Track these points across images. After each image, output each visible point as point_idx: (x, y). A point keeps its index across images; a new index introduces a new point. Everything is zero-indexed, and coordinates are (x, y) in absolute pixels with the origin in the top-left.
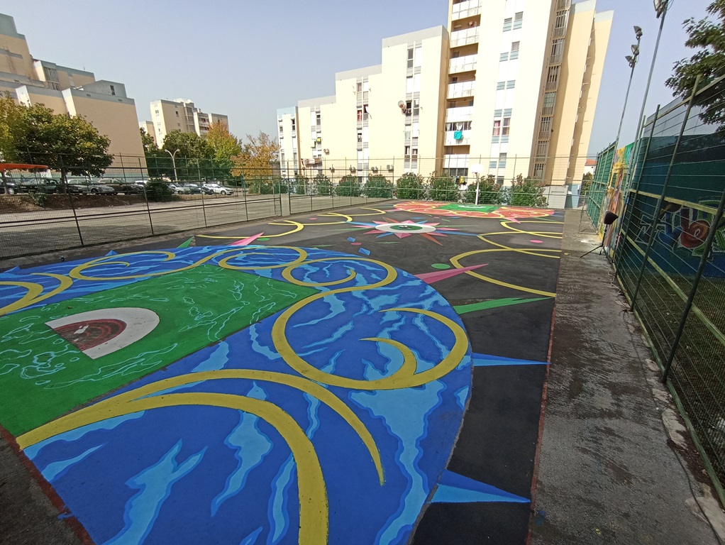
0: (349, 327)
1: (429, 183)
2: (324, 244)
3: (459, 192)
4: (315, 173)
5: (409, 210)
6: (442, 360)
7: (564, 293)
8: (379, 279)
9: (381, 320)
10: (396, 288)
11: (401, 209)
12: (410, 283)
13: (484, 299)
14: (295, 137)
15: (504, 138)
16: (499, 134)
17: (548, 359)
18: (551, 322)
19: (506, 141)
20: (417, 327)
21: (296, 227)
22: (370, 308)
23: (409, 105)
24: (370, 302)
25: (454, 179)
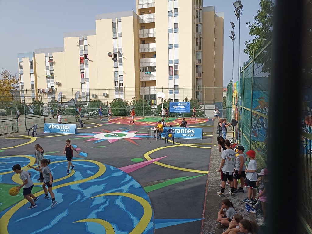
0: (65, 214)
1: (132, 104)
2: (52, 151)
3: (152, 110)
4: (50, 99)
5: (119, 123)
6: (133, 229)
7: (213, 170)
8: (92, 173)
9: (91, 204)
10: (104, 179)
11: (113, 123)
12: (115, 174)
13: (164, 180)
14: (33, 73)
15: (176, 76)
16: (172, 74)
17: (202, 216)
18: (205, 191)
19: (177, 78)
20: (117, 206)
21: (30, 139)
22: (83, 196)
23: (115, 55)
24: (84, 192)
25: (149, 101)
